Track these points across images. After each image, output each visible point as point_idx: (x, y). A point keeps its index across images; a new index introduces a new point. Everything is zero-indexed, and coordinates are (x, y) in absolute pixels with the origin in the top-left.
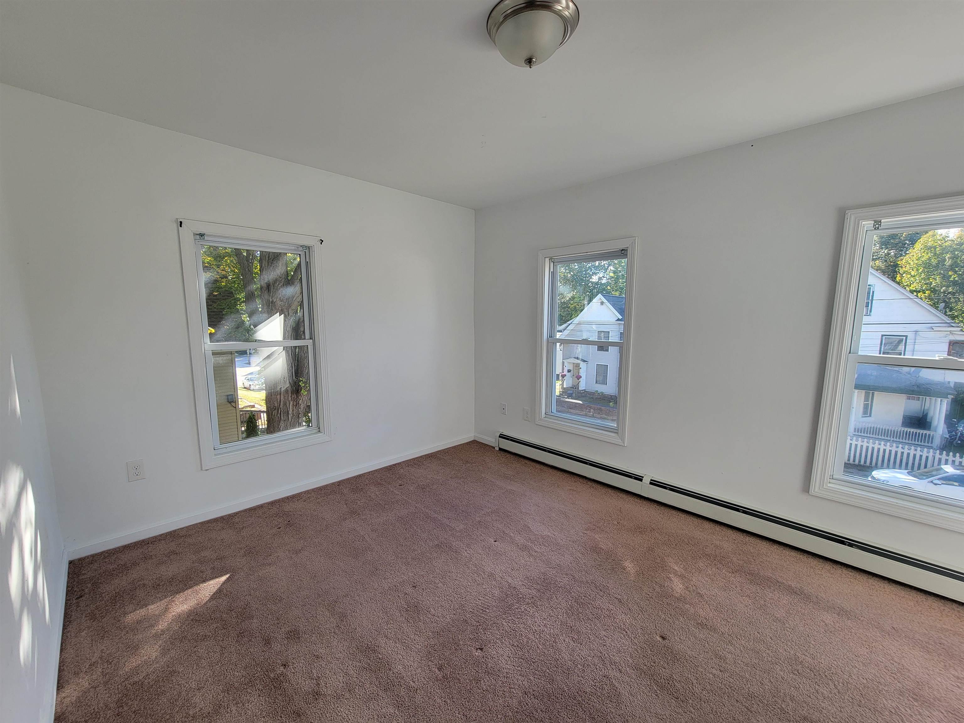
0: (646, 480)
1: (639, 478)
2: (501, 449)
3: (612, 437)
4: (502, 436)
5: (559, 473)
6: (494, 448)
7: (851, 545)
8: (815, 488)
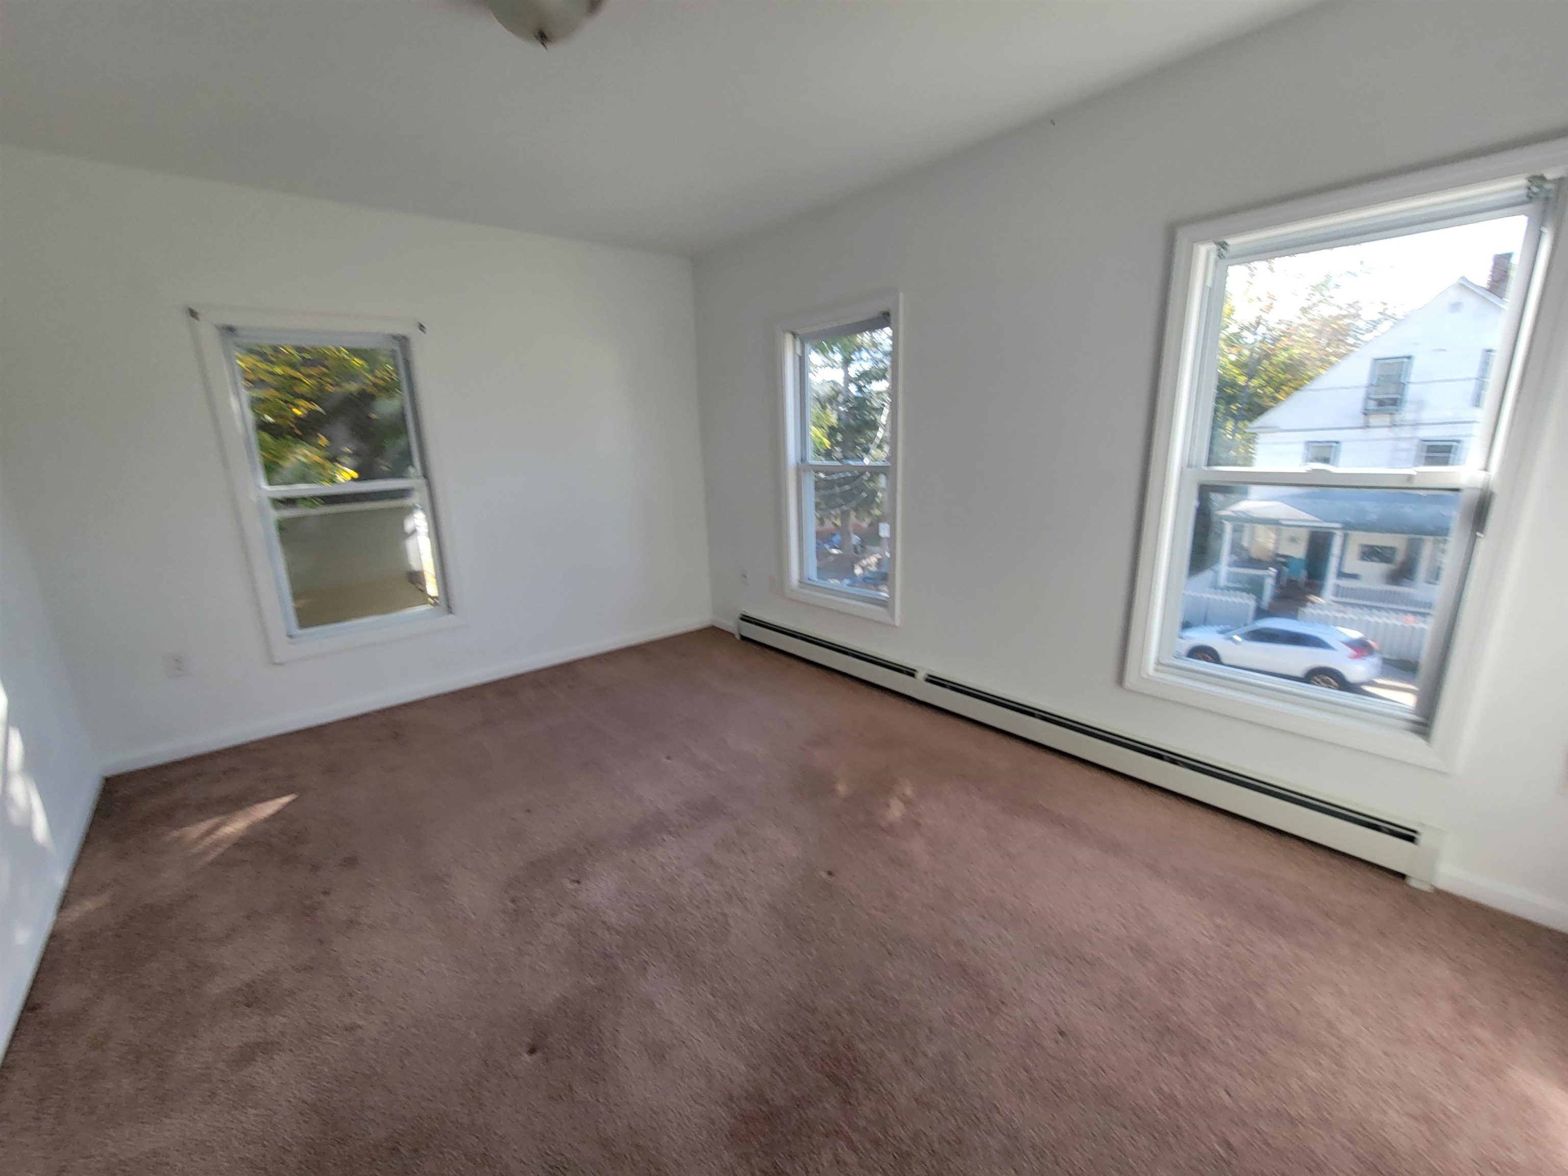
0: (921, 675)
1: (911, 673)
2: (744, 638)
3: (878, 612)
4: (746, 619)
5: (814, 669)
6: (733, 635)
7: (1174, 762)
8: (1131, 679)
